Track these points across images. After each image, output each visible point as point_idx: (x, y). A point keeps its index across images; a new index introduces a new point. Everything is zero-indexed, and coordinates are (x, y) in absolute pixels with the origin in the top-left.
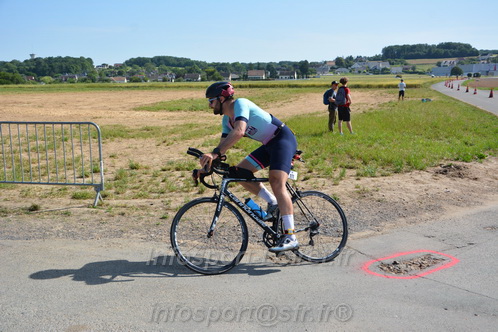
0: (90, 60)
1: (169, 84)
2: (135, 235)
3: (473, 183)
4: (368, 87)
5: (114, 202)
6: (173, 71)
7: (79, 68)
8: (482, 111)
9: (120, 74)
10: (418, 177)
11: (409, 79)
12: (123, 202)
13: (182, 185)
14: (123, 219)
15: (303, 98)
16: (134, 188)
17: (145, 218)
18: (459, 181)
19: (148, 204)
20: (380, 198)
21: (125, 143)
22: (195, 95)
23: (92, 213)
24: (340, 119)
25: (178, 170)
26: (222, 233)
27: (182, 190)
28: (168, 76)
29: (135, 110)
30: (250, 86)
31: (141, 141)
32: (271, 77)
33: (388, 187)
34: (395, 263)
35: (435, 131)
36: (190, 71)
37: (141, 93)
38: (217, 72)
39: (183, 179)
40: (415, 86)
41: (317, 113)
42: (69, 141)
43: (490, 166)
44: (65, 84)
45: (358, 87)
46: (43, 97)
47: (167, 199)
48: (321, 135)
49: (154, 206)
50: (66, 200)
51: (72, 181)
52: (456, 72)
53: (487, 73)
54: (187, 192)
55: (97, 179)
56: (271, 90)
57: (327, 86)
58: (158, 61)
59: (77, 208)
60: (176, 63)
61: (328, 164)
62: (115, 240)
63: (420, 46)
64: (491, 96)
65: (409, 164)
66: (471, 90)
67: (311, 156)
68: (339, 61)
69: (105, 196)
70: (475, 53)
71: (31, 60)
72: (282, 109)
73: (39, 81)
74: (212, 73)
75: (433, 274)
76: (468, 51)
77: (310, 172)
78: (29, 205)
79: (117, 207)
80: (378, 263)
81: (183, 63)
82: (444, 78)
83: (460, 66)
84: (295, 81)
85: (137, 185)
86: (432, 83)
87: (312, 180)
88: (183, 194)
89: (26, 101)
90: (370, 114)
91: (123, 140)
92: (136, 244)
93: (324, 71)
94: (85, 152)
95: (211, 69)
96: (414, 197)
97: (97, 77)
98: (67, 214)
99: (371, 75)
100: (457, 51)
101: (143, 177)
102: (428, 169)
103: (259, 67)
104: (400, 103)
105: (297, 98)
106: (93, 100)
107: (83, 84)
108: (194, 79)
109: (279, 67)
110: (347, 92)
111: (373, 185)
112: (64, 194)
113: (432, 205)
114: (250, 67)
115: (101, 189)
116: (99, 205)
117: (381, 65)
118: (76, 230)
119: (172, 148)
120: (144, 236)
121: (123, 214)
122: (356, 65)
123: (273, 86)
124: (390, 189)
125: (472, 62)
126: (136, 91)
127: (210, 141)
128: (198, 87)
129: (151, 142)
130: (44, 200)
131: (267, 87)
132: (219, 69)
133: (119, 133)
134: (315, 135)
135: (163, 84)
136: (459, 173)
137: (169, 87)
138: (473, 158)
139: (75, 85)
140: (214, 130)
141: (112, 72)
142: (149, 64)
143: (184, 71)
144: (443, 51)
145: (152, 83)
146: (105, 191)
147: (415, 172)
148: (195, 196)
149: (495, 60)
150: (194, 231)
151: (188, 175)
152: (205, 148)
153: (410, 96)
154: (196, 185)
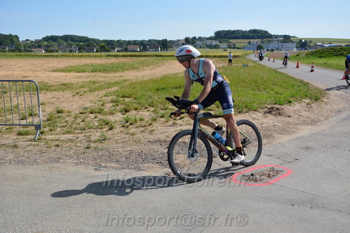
0: (16, 36)
1: (74, 54)
2: (68, 161)
3: (288, 119)
5: (50, 137)
6: (77, 45)
7: (9, 42)
9: (39, 46)
10: (254, 116)
11: (235, 52)
12: (56, 137)
13: (97, 124)
14: (58, 149)
15: (166, 63)
16: (63, 126)
17: (75, 148)
18: (279, 118)
19: (75, 138)
21: (50, 95)
22: (93, 62)
23: (34, 145)
25: (91, 113)
26: (131, 158)
27: (97, 127)
28: (73, 48)
29: (53, 71)
30: (130, 56)
31: (61, 93)
32: (143, 49)
34: (252, 175)
35: (257, 85)
36: (88, 45)
37: (56, 60)
38: (106, 46)
39: (96, 119)
41: (178, 73)
42: (8, 93)
43: (296, 108)
47: (88, 134)
49: (79, 139)
50: (13, 136)
51: (17, 122)
53: (278, 49)
54: (101, 128)
55: (36, 121)
56: (145, 58)
58: (66, 38)
59: (22, 141)
60: (78, 39)
62: (55, 165)
63: (234, 32)
65: (246, 107)
66: (271, 60)
68: (187, 40)
69: (42, 133)
70: (270, 36)
72: (154, 71)
74: (104, 47)
75: (279, 181)
76: (267, 35)
79: (52, 140)
80: (241, 175)
81: (83, 40)
83: (262, 44)
84: (160, 53)
85: (64, 124)
86: (247, 54)
87: (186, 119)
88: (99, 130)
91: (48, 92)
92: (70, 167)
93: (178, 46)
94: (23, 101)
95: (103, 44)
97: (23, 48)
98: (15, 146)
99: (208, 49)
100: (260, 35)
101: (68, 119)
102: (259, 110)
103: (135, 43)
104: (230, 67)
105: (163, 64)
106: (22, 64)
107: (13, 53)
108: (91, 51)
109: (149, 43)
112: (10, 132)
113: (267, 134)
114: (129, 43)
115: (40, 128)
116: (39, 139)
117: (214, 43)
118: (24, 158)
119: (84, 97)
120: (76, 161)
121: (58, 146)
122: (198, 43)
123: (146, 56)
125: (269, 42)
126: (52, 58)
127: (110, 93)
128: (95, 56)
129: (68, 94)
131: (142, 56)
132: (108, 44)
133: (46, 88)
135: (70, 54)
136: (279, 113)
137: (75, 56)
138: (285, 103)
139: (7, 53)
140: (110, 85)
141: (33, 45)
142: (60, 40)
143: (84, 45)
144: (251, 35)
145: (62, 53)
146: (43, 129)
147: (251, 112)
148: (107, 131)
149: (281, 42)
150: (111, 157)
151: (100, 116)
152: (107, 98)
153: (236, 63)
154: (107, 124)
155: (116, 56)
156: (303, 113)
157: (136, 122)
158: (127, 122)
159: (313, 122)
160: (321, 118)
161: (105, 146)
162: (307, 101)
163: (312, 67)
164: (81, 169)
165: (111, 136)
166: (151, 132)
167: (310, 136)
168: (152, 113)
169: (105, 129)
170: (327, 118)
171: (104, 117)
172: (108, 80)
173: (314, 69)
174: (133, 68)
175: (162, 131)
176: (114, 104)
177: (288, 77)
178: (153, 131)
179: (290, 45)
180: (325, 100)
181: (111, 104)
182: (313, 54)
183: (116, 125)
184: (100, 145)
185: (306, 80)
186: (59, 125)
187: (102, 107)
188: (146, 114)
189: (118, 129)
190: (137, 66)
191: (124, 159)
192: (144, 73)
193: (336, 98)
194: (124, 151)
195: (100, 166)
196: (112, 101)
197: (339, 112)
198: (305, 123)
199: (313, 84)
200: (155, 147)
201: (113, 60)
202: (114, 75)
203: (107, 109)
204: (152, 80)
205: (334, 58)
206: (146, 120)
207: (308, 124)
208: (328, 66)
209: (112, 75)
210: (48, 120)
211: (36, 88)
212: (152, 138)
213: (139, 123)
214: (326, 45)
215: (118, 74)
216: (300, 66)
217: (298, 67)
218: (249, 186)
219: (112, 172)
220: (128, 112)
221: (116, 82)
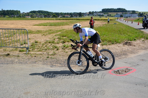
0: (19, 11)
2: (40, 63)
3: (134, 47)
4: (99, 20)
5: (32, 53)
6: (44, 15)
7: (16, 13)
8: (131, 27)
9: (28, 15)
10: (119, 45)
12: (35, 53)
13: (52, 48)
14: (36, 58)
16: (38, 48)
17: (42, 58)
18: (130, 46)
19: (42, 53)
21: (32, 35)
22: (50, 22)
23: (26, 56)
25: (49, 43)
26: (66, 62)
27: (52, 49)
28: (42, 16)
29: (34, 25)
30: (66, 19)
31: (37, 34)
32: (71, 17)
33: (112, 48)
34: (118, 71)
35: (120, 32)
36: (48, 15)
37: (35, 21)
38: (56, 15)
39: (51, 46)
42: (16, 34)
43: (138, 42)
44: (12, 18)
45: (96, 20)
46: (7, 21)
47: (48, 52)
49: (44, 54)
50: (18, 52)
51: (19, 46)
52: (121, 16)
53: (129, 17)
54: (53, 49)
55: (27, 46)
58: (39, 12)
59: (21, 54)
60: (44, 12)
62: (34, 64)
63: (112, 9)
64: (132, 23)
65: (115, 41)
66: (127, 21)
68: (90, 13)
69: (29, 51)
70: (126, 11)
71: (2, 11)
73: (5, 17)
74: (55, 15)
75: (130, 74)
76: (125, 11)
78: (7, 54)
79: (33, 54)
80: (114, 71)
81: (46, 12)
83: (122, 15)
84: (78, 18)
86: (116, 19)
88: (52, 50)
89: (1, 23)
90: (101, 27)
91: (32, 34)
92: (41, 65)
93: (86, 15)
94: (21, 38)
95: (54, 14)
96: (119, 51)
97: (22, 16)
98: (18, 56)
99: (99, 17)
100: (122, 10)
101: (40, 45)
102: (121, 43)
103: (68, 14)
104: (108, 24)
106: (21, 23)
107: (18, 18)
108: (50, 17)
109: (73, 14)
111: (107, 47)
112: (17, 50)
113: (125, 53)
114: (65, 14)
115: (28, 49)
116: (28, 54)
117: (102, 14)
118: (22, 61)
119: (46, 36)
120: (43, 63)
121: (35, 56)
122: (95, 14)
123: (72, 19)
124: (112, 49)
125: (126, 13)
126: (33, 20)
127: (57, 35)
128: (51, 19)
129: (40, 35)
130: (11, 52)
131: (71, 19)
132: (56, 14)
133: (31, 32)
135: (41, 18)
136: (130, 44)
137: (43, 19)
138: (133, 40)
139: (15, 18)
140: (57, 31)
141: (26, 15)
142: (37, 13)
143: (46, 15)
144: (118, 10)
145: (38, 18)
146: (29, 49)
147: (118, 44)
148: (56, 51)
149: (131, 13)
150: (57, 62)
151: (53, 44)
152: (56, 37)
153: (111, 23)
154: (56, 48)
155: (60, 19)
156: (141, 45)
157: (68, 47)
158: (64, 47)
159: (146, 49)
161: (55, 57)
162: (143, 39)
164: (45, 66)
165: (58, 53)
167: (144, 55)
169: (55, 50)
171: (55, 45)
172: (56, 29)
176: (59, 39)
179: (135, 15)
181: (58, 39)
183: (59, 48)
184: (53, 57)
186: (36, 48)
187: (54, 41)
189: (60, 50)
190: (68, 23)
191: (63, 63)
194: (63, 59)
195: (53, 65)
196: (58, 38)
198: (142, 49)
199: (145, 32)
200: (76, 58)
201: (58, 21)
202: (59, 27)
203: (56, 41)
207: (143, 49)
209: (58, 27)
210: (32, 46)
211: (27, 33)
215: (60, 27)
216: (139, 24)
217: (138, 24)
218: (117, 76)
219: (58, 68)
220: (65, 43)
221: (59, 30)
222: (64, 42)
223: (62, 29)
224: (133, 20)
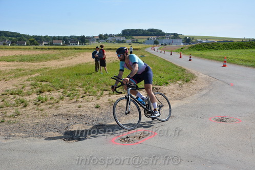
1: (7, 46)
4: (115, 49)
6: (10, 39)
8: (167, 62)
11: (135, 46)
13: (14, 102)
15: (82, 55)
20: (120, 105)
22: (22, 53)
24: (101, 66)
25: (11, 94)
26: (37, 128)
27: (14, 105)
28: (7, 42)
30: (54, 49)
32: (65, 43)
34: (127, 137)
36: (20, 40)
38: (35, 41)
39: (15, 99)
40: (137, 49)
41: (90, 62)
43: (171, 87)
45: (110, 49)
47: (4, 111)
48: (91, 74)
52: (156, 43)
53: (169, 44)
54: (17, 106)
56: (66, 51)
57: (94, 49)
58: (1, 33)
60: (11, 35)
61: (95, 89)
63: (139, 30)
64: (171, 54)
66: (163, 52)
67: (86, 85)
68: (100, 36)
70: (164, 34)
72: (71, 61)
74: (33, 41)
75: (146, 141)
76: (161, 33)
77: (85, 93)
80: (119, 138)
81: (15, 35)
82: (151, 45)
83: (158, 40)
84: (78, 46)
86: (145, 48)
87: (86, 97)
88: (14, 108)
90: (116, 63)
93: (93, 41)
95: (32, 39)
99: (117, 44)
100: (156, 33)
103: (59, 38)
105: (79, 55)
108: (22, 44)
109: (70, 38)
110: (103, 52)
114: (54, 38)
117: (122, 39)
119: (9, 82)
122: (109, 38)
123: (67, 49)
125: (163, 38)
127: (31, 78)
128: (24, 49)
131: (63, 49)
132: (37, 39)
134: (89, 74)
135: (3, 47)
136: (158, 91)
137: (7, 48)
138: (163, 84)
140: (33, 72)
143: (17, 39)
144: (150, 33)
148: (21, 108)
149: (172, 38)
150: (21, 128)
151: (17, 96)
152: (28, 82)
154: (22, 103)
155: (42, 49)
156: (176, 92)
157: (46, 100)
158: (39, 101)
159: (181, 98)
160: (187, 95)
161: (17, 120)
162: (180, 82)
163: (190, 57)
165: (24, 112)
166: (57, 107)
167: (177, 108)
168: (61, 94)
170: (192, 94)
171: (21, 98)
172: (32, 68)
173: (191, 59)
174: (55, 58)
175: (65, 107)
176: (33, 87)
177: (172, 64)
178: (58, 107)
179: (178, 41)
180: (193, 81)
181: (30, 87)
182: (193, 48)
183: (30, 103)
184: (13, 120)
185: (184, 67)
187: (22, 90)
188: (56, 94)
189: (31, 106)
190: (58, 56)
191: (31, 129)
192: (63, 62)
193: (201, 80)
194: (32, 123)
195: (10, 135)
196: (31, 85)
197: (201, 90)
200: (58, 119)
201: (39, 52)
202: (38, 64)
203: (25, 91)
204: (68, 67)
205: (208, 51)
206: (55, 99)
207: (177, 99)
208: (202, 57)
209: (36, 64)
212: (56, 112)
213: (48, 102)
214: (204, 41)
215: (41, 63)
217: (181, 57)
218: (122, 146)
219: (19, 140)
220: (43, 92)
221: (38, 70)
222: (41, 92)
223: (43, 67)
224: (175, 49)
